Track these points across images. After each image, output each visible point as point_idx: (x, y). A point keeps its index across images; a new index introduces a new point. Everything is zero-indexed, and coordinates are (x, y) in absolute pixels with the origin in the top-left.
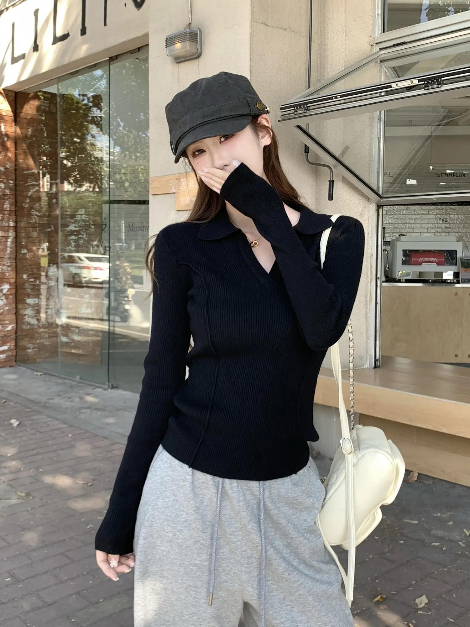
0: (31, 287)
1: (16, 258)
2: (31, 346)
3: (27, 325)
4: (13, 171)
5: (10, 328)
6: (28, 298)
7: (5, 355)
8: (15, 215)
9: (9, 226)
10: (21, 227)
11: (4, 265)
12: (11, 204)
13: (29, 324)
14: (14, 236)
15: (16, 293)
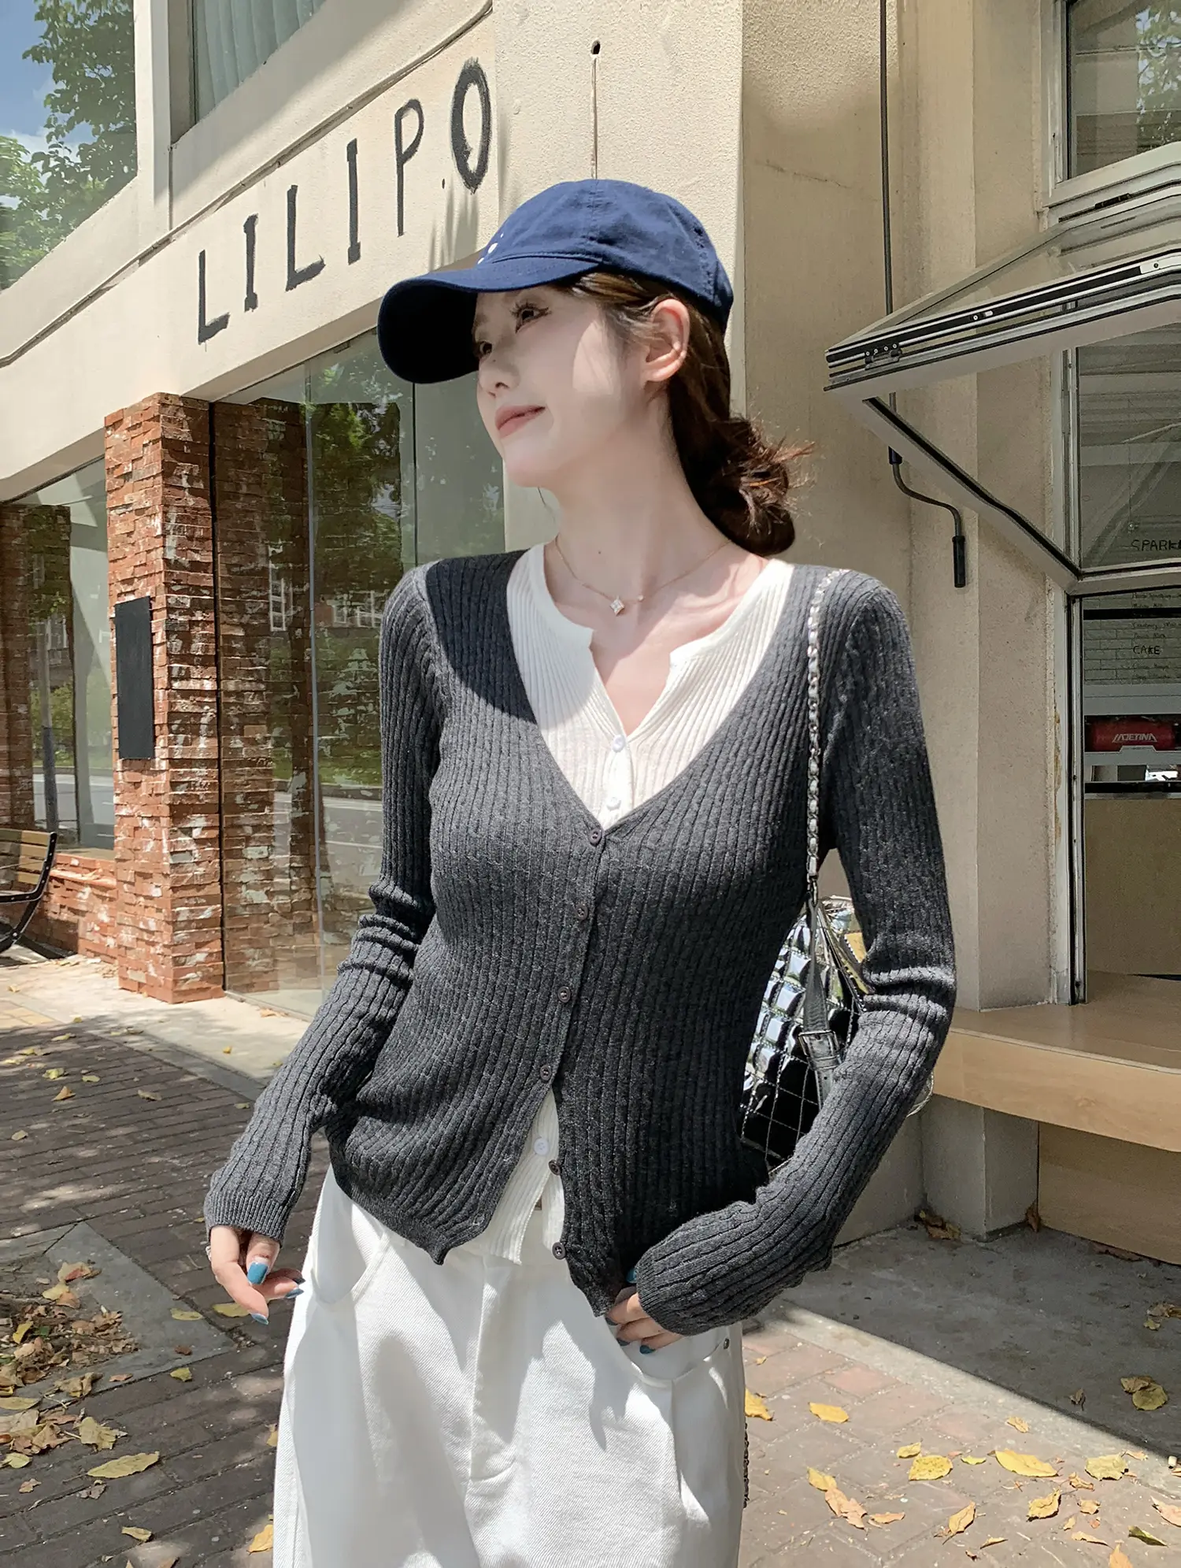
0: (252, 821)
1: (219, 761)
2: (254, 952)
3: (244, 906)
4: (209, 568)
5: (207, 913)
6: (247, 846)
7: (200, 974)
8: (217, 665)
9: (201, 691)
10: (229, 693)
11: (193, 775)
12: (206, 643)
13: (249, 903)
14: (215, 711)
15: (220, 838)
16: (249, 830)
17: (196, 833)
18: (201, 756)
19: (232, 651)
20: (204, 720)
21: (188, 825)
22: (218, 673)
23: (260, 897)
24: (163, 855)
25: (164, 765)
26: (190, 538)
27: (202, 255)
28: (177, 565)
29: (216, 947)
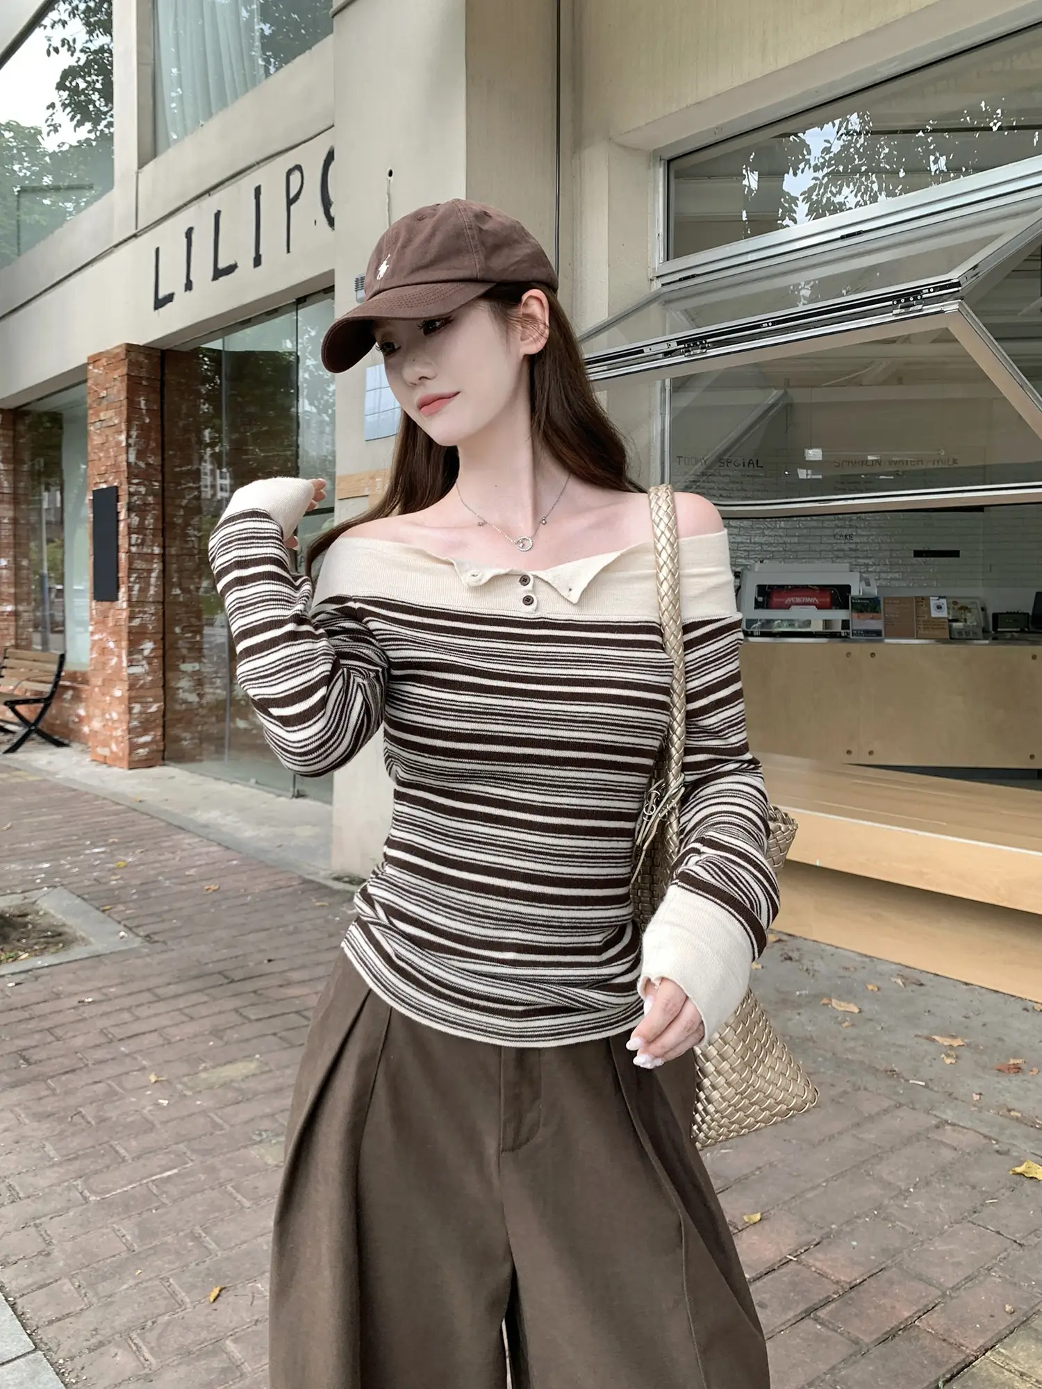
0: (187, 645)
1: (163, 603)
2: (187, 735)
3: (181, 704)
4: (159, 468)
5: (154, 708)
6: (184, 662)
7: (147, 750)
8: (163, 536)
9: (152, 554)
10: (172, 556)
11: (145, 613)
12: (156, 520)
13: (185, 702)
14: (161, 568)
15: (164, 656)
16: (184, 651)
17: (146, 653)
18: (151, 600)
19: (174, 524)
20: (154, 575)
21: (141, 647)
22: (164, 541)
23: (193, 698)
24: (123, 667)
25: (125, 605)
26: (146, 448)
27: (157, 250)
28: (136, 466)
29: (159, 732)
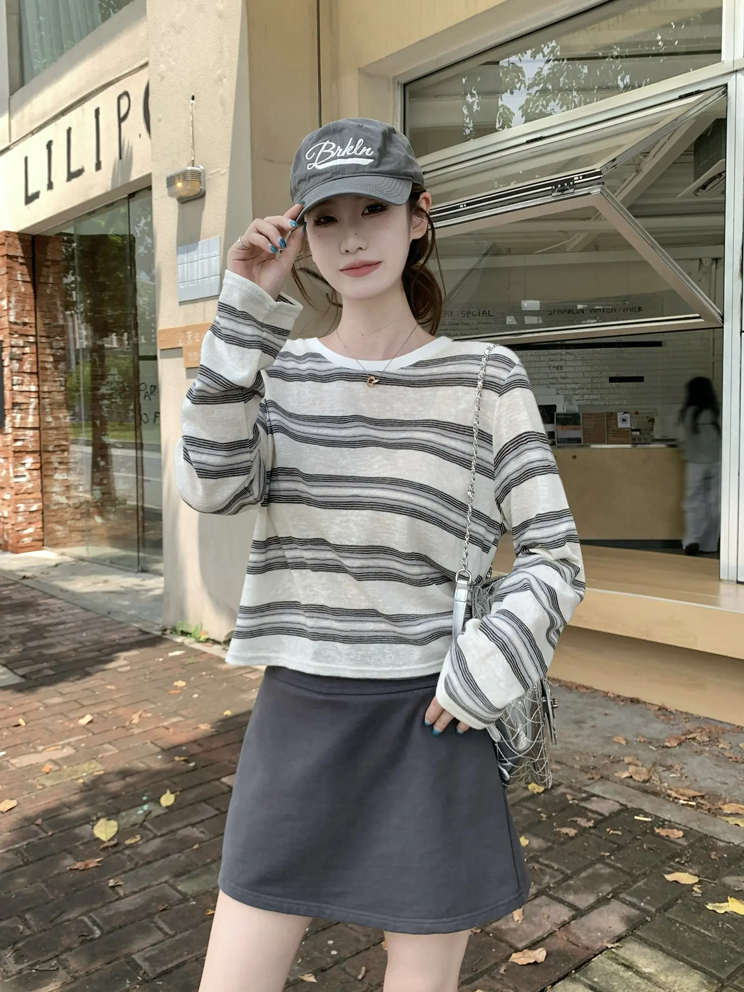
0: (59, 460)
1: (39, 428)
2: (60, 528)
3: (55, 505)
5: (35, 507)
6: (56, 473)
7: (31, 539)
8: (38, 377)
9: (30, 391)
10: (44, 392)
11: (25, 435)
12: (32, 363)
13: (57, 503)
14: (37, 401)
15: (41, 469)
16: (56, 465)
17: (28, 466)
18: (30, 426)
19: (46, 369)
20: (32, 407)
21: (23, 462)
22: (38, 381)
23: (63, 500)
24: (10, 477)
25: (10, 430)
26: (23, 310)
27: (26, 159)
28: (15, 323)
29: (40, 525)
